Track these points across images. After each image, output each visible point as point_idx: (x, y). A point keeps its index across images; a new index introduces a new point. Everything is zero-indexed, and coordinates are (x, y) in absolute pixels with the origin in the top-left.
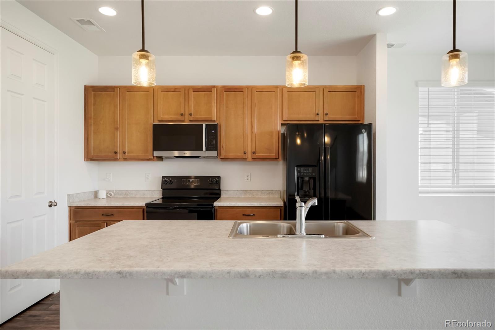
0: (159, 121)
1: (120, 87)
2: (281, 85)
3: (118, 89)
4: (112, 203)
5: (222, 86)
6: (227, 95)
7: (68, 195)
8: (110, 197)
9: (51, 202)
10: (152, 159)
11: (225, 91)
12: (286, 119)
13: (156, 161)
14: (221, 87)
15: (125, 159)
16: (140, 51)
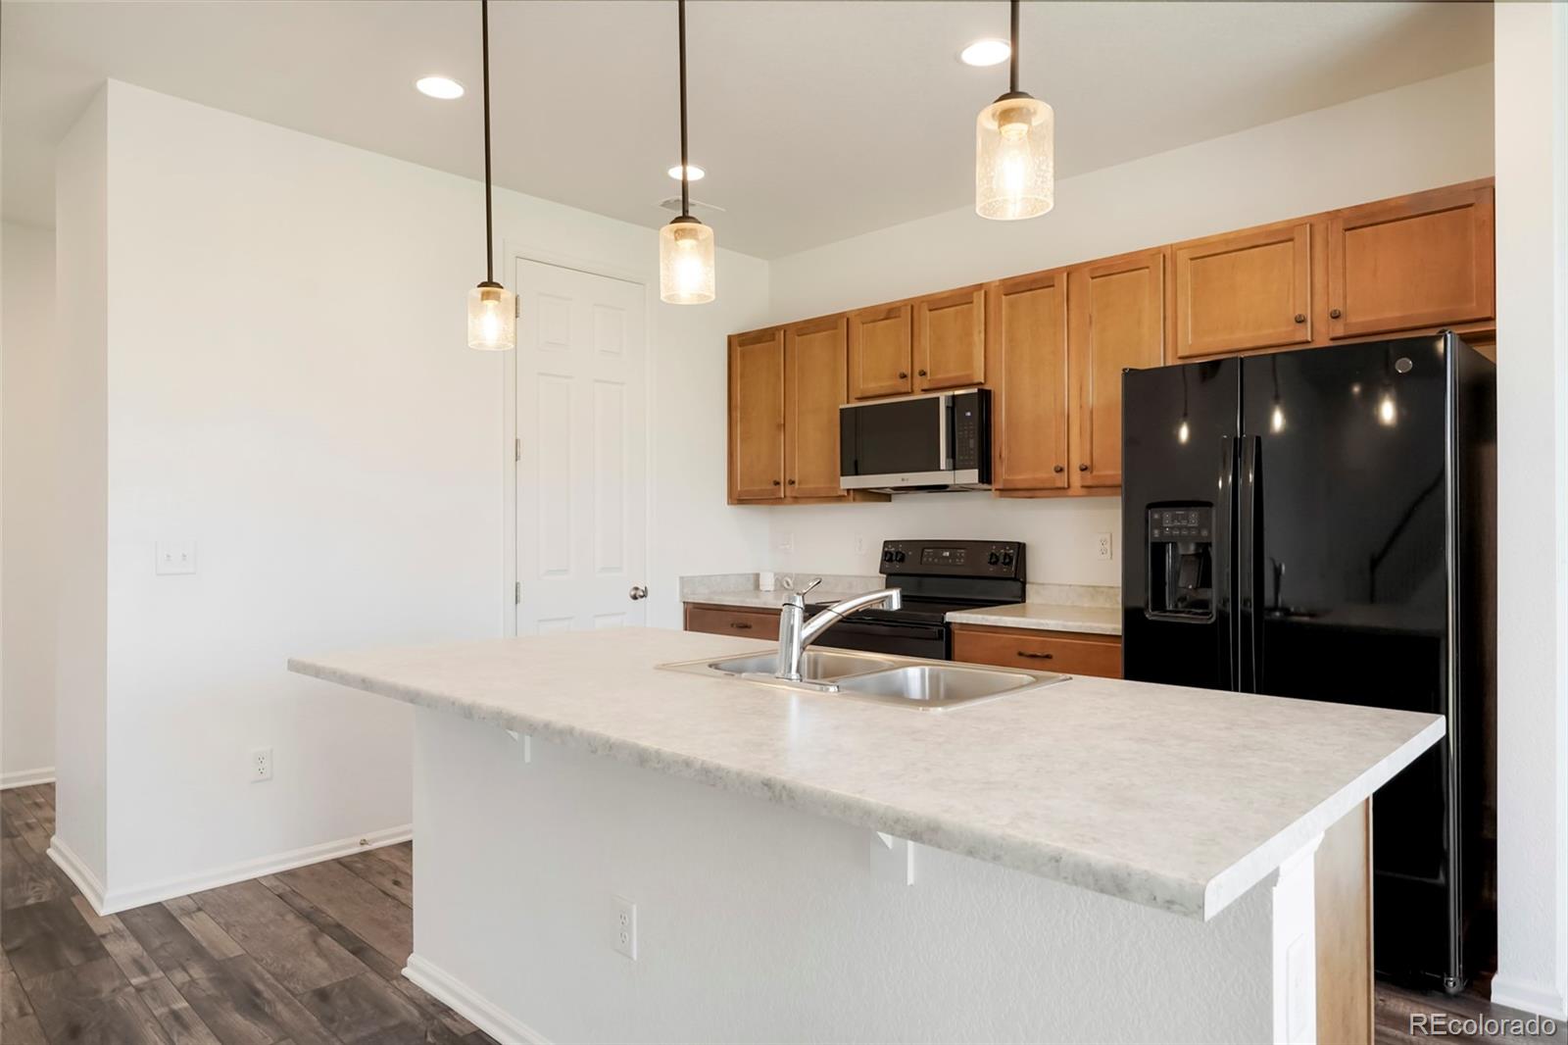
0: (860, 399)
1: (785, 328)
2: (1170, 242)
3: (782, 332)
4: (748, 600)
5: (1000, 280)
6: (1012, 306)
7: (682, 578)
8: (787, 589)
9: (636, 589)
10: (844, 496)
11: (1006, 295)
12: (1187, 354)
13: (854, 500)
14: (997, 284)
15: (796, 499)
16: (483, 285)
